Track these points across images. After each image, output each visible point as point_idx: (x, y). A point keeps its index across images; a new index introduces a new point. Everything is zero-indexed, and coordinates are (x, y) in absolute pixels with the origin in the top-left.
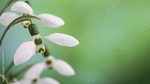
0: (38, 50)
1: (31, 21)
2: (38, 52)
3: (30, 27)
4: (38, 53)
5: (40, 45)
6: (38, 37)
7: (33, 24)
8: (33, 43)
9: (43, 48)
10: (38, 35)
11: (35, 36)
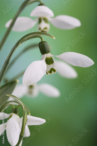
0: (49, 70)
1: (41, 38)
2: (49, 72)
3: (41, 44)
4: (49, 74)
5: (51, 64)
6: (49, 55)
7: (44, 41)
8: (43, 63)
9: (54, 69)
10: (49, 53)
11: (46, 55)
